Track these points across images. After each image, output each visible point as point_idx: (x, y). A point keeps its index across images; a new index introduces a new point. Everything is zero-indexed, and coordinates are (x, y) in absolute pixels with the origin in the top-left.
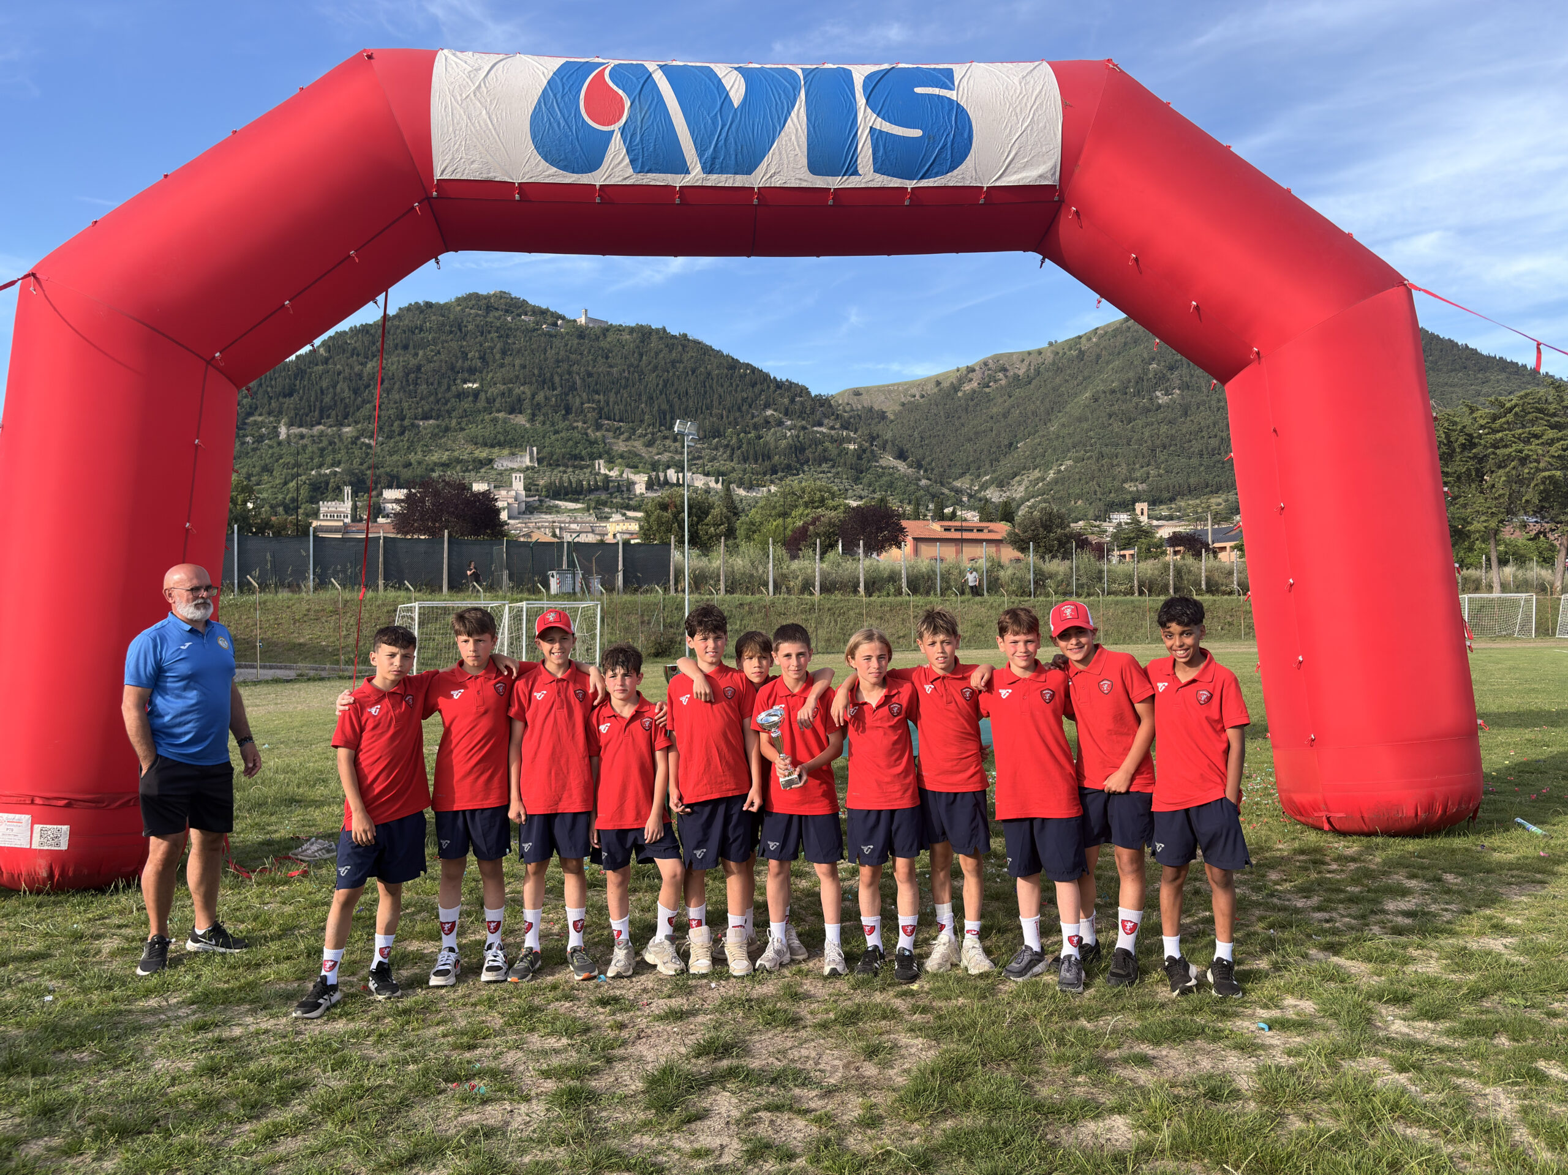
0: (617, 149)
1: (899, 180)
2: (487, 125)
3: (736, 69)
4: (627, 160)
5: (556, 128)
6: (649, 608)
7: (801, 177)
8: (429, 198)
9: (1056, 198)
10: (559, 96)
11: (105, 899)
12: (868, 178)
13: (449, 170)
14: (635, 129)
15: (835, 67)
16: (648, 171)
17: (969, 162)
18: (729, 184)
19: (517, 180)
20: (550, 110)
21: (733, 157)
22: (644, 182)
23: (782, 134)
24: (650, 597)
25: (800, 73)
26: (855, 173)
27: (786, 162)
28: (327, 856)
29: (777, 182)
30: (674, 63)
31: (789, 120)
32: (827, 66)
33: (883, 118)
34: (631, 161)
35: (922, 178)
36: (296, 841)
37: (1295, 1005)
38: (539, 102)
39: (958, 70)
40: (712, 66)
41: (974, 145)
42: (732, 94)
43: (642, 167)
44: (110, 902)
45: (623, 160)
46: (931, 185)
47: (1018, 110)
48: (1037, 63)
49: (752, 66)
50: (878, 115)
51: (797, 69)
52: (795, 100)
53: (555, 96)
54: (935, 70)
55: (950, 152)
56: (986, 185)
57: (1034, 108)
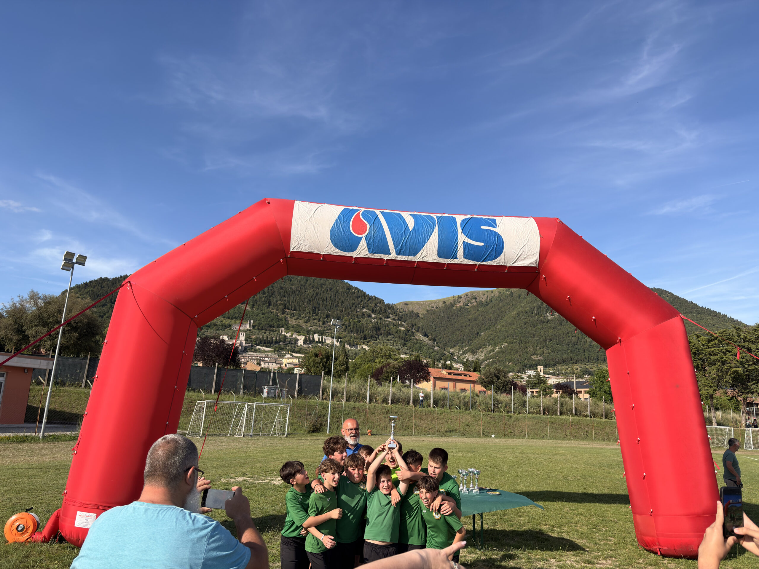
0: (363, 244)
1: (474, 262)
3: (410, 215)
4: (367, 248)
5: (340, 234)
6: (311, 407)
7: (435, 258)
8: (286, 257)
9: (537, 272)
10: (342, 222)
12: (461, 260)
13: (296, 248)
14: (371, 237)
15: (449, 215)
16: (375, 253)
17: (502, 256)
18: (406, 259)
19: (322, 253)
20: (338, 228)
21: (408, 250)
22: (373, 257)
23: (428, 241)
24: (311, 401)
25: (435, 218)
26: (456, 258)
27: (429, 252)
29: (425, 260)
31: (431, 237)
32: (445, 215)
33: (468, 238)
34: (369, 249)
35: (483, 261)
38: (334, 224)
39: (498, 219)
40: (401, 213)
42: (409, 225)
43: (372, 251)
46: (486, 264)
47: (522, 238)
48: (529, 218)
49: (416, 213)
50: (466, 236)
51: (434, 216)
52: (434, 229)
53: (340, 222)
54: (488, 219)
55: (494, 252)
56: (508, 265)
57: (529, 237)
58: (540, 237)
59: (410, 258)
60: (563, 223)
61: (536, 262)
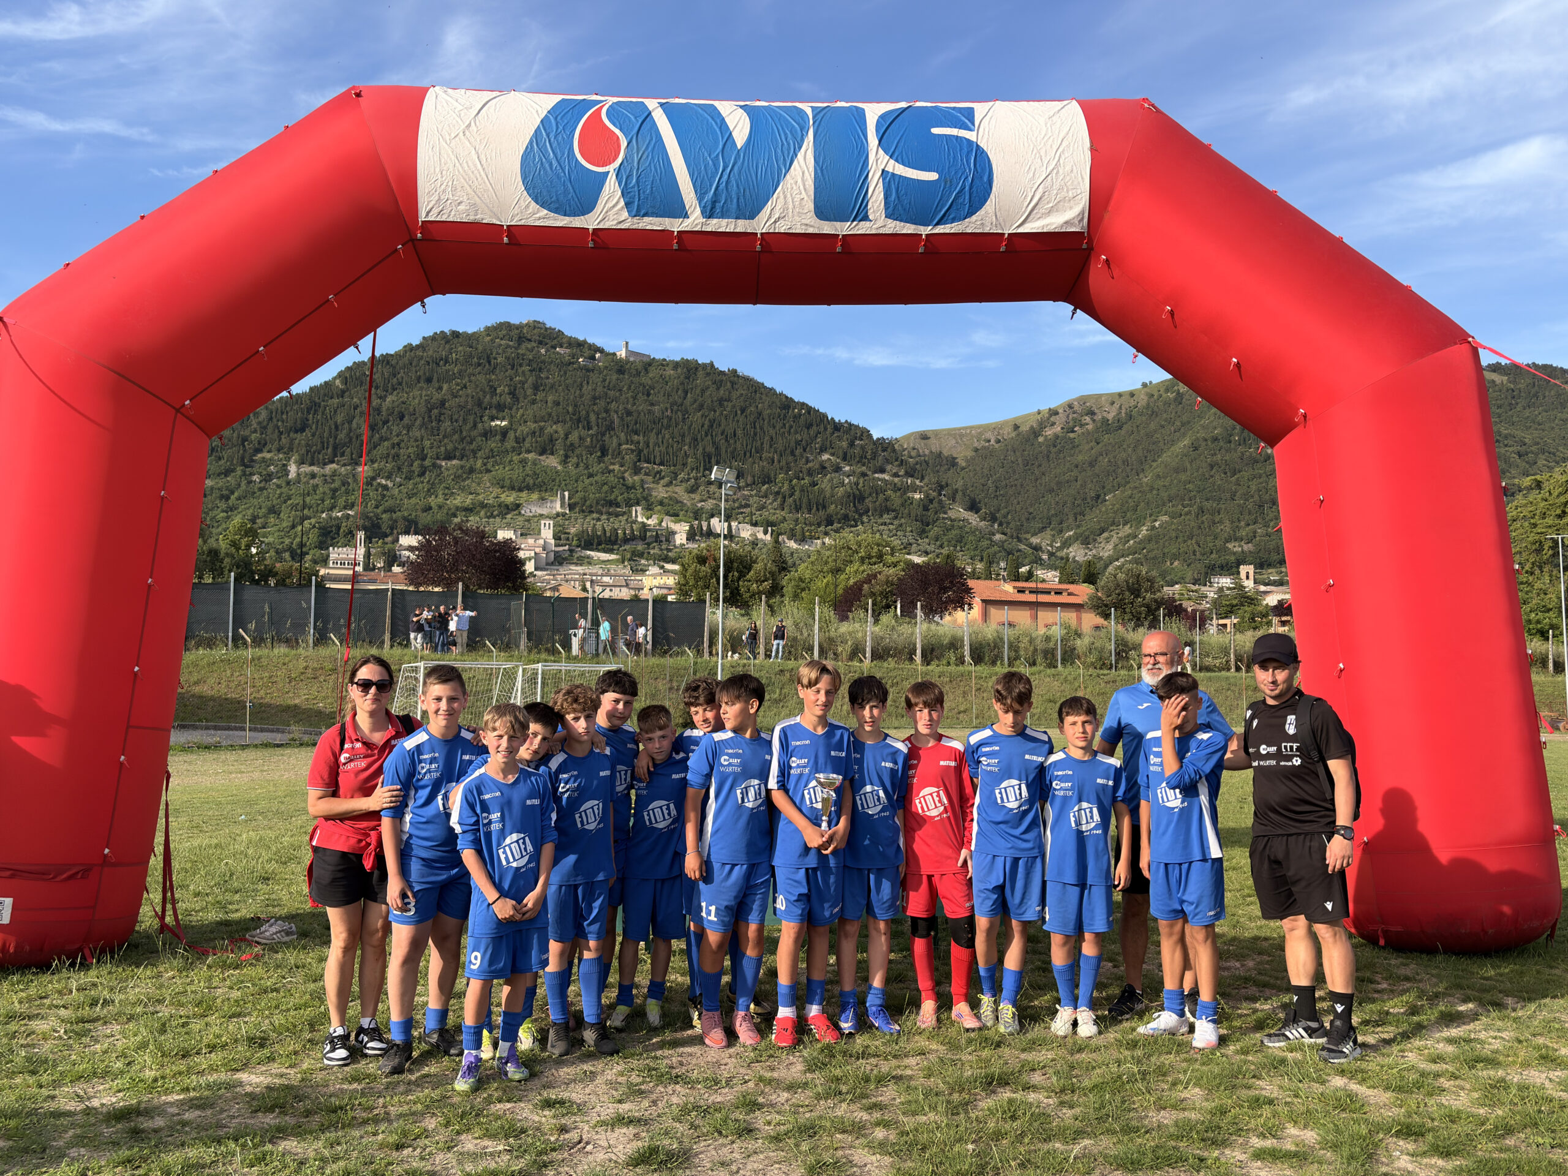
0: (611, 190)
1: (913, 227)
2: (475, 166)
3: (741, 107)
4: (622, 203)
5: (548, 168)
6: (677, 673)
7: (807, 222)
8: (413, 239)
9: (1085, 246)
10: (552, 136)
11: (46, 978)
12: (880, 223)
13: (435, 211)
14: (631, 171)
15: (848, 105)
16: (645, 215)
17: (989, 207)
18: (730, 229)
19: (506, 222)
20: (542, 150)
21: (735, 201)
22: (641, 226)
23: (788, 176)
24: (680, 661)
25: (809, 112)
26: (866, 218)
27: (791, 206)
28: (287, 939)
29: (782, 227)
30: (677, 101)
31: (795, 162)
32: (839, 104)
33: (897, 161)
34: (627, 204)
35: (938, 224)
36: (256, 922)
37: (1297, 1135)
38: (531, 142)
39: (980, 109)
40: (716, 103)
41: (994, 189)
42: (734, 134)
43: (638, 210)
44: (50, 982)
45: (617, 203)
46: (948, 231)
47: (1043, 153)
48: (1065, 102)
49: (758, 103)
50: (891, 157)
51: (807, 108)
52: (802, 140)
53: (548, 135)
54: (954, 108)
55: (967, 197)
56: (1007, 232)
57: (1060, 150)
58: (1092, 150)
59: (741, 226)
60: (1158, 111)
61: (1082, 219)
